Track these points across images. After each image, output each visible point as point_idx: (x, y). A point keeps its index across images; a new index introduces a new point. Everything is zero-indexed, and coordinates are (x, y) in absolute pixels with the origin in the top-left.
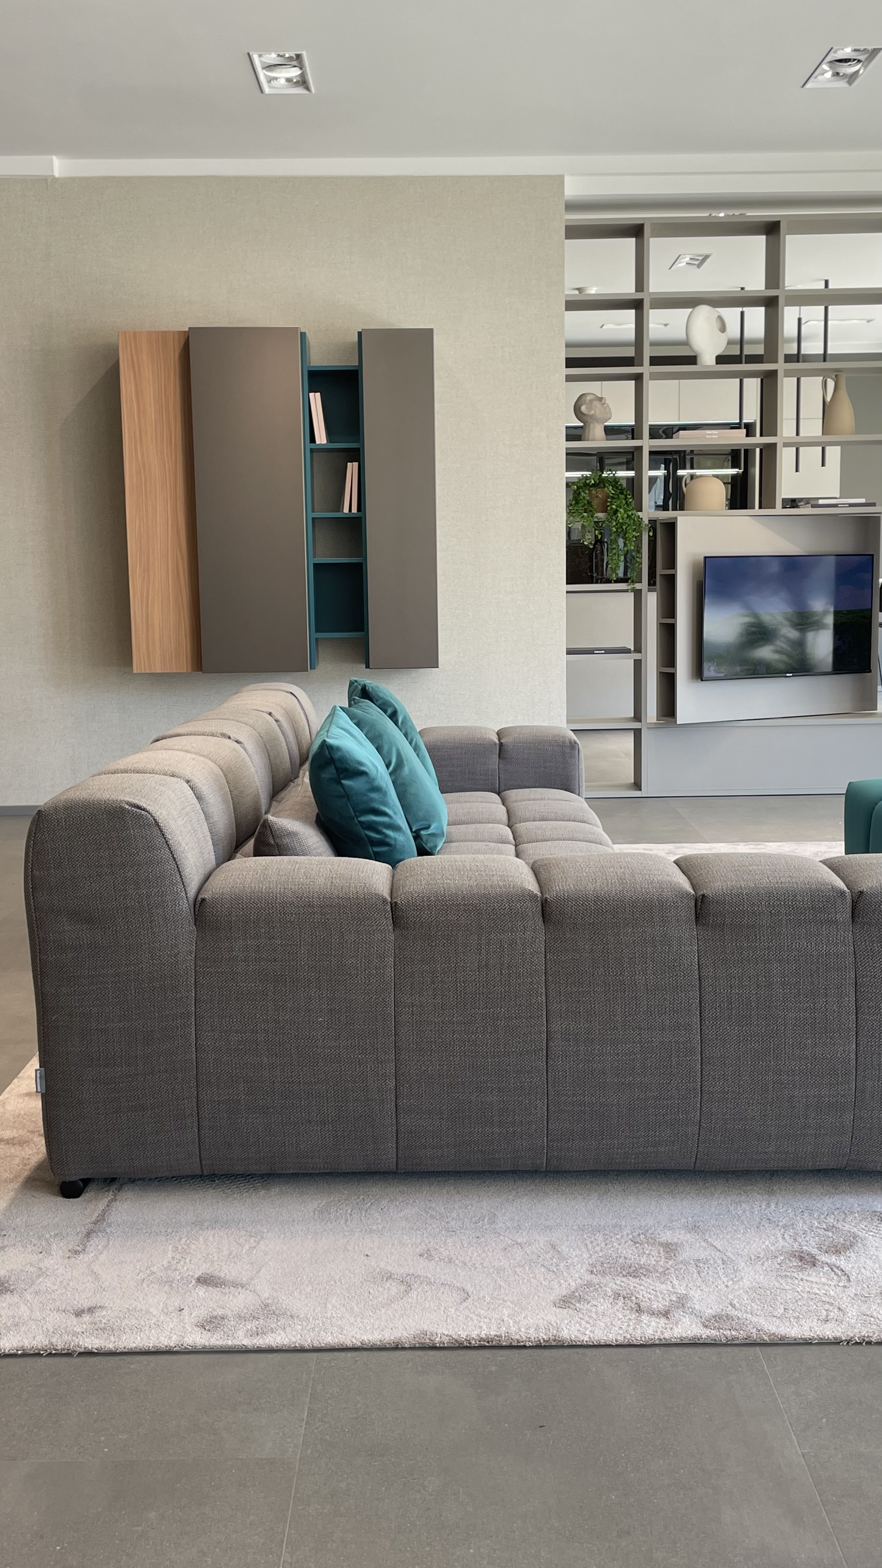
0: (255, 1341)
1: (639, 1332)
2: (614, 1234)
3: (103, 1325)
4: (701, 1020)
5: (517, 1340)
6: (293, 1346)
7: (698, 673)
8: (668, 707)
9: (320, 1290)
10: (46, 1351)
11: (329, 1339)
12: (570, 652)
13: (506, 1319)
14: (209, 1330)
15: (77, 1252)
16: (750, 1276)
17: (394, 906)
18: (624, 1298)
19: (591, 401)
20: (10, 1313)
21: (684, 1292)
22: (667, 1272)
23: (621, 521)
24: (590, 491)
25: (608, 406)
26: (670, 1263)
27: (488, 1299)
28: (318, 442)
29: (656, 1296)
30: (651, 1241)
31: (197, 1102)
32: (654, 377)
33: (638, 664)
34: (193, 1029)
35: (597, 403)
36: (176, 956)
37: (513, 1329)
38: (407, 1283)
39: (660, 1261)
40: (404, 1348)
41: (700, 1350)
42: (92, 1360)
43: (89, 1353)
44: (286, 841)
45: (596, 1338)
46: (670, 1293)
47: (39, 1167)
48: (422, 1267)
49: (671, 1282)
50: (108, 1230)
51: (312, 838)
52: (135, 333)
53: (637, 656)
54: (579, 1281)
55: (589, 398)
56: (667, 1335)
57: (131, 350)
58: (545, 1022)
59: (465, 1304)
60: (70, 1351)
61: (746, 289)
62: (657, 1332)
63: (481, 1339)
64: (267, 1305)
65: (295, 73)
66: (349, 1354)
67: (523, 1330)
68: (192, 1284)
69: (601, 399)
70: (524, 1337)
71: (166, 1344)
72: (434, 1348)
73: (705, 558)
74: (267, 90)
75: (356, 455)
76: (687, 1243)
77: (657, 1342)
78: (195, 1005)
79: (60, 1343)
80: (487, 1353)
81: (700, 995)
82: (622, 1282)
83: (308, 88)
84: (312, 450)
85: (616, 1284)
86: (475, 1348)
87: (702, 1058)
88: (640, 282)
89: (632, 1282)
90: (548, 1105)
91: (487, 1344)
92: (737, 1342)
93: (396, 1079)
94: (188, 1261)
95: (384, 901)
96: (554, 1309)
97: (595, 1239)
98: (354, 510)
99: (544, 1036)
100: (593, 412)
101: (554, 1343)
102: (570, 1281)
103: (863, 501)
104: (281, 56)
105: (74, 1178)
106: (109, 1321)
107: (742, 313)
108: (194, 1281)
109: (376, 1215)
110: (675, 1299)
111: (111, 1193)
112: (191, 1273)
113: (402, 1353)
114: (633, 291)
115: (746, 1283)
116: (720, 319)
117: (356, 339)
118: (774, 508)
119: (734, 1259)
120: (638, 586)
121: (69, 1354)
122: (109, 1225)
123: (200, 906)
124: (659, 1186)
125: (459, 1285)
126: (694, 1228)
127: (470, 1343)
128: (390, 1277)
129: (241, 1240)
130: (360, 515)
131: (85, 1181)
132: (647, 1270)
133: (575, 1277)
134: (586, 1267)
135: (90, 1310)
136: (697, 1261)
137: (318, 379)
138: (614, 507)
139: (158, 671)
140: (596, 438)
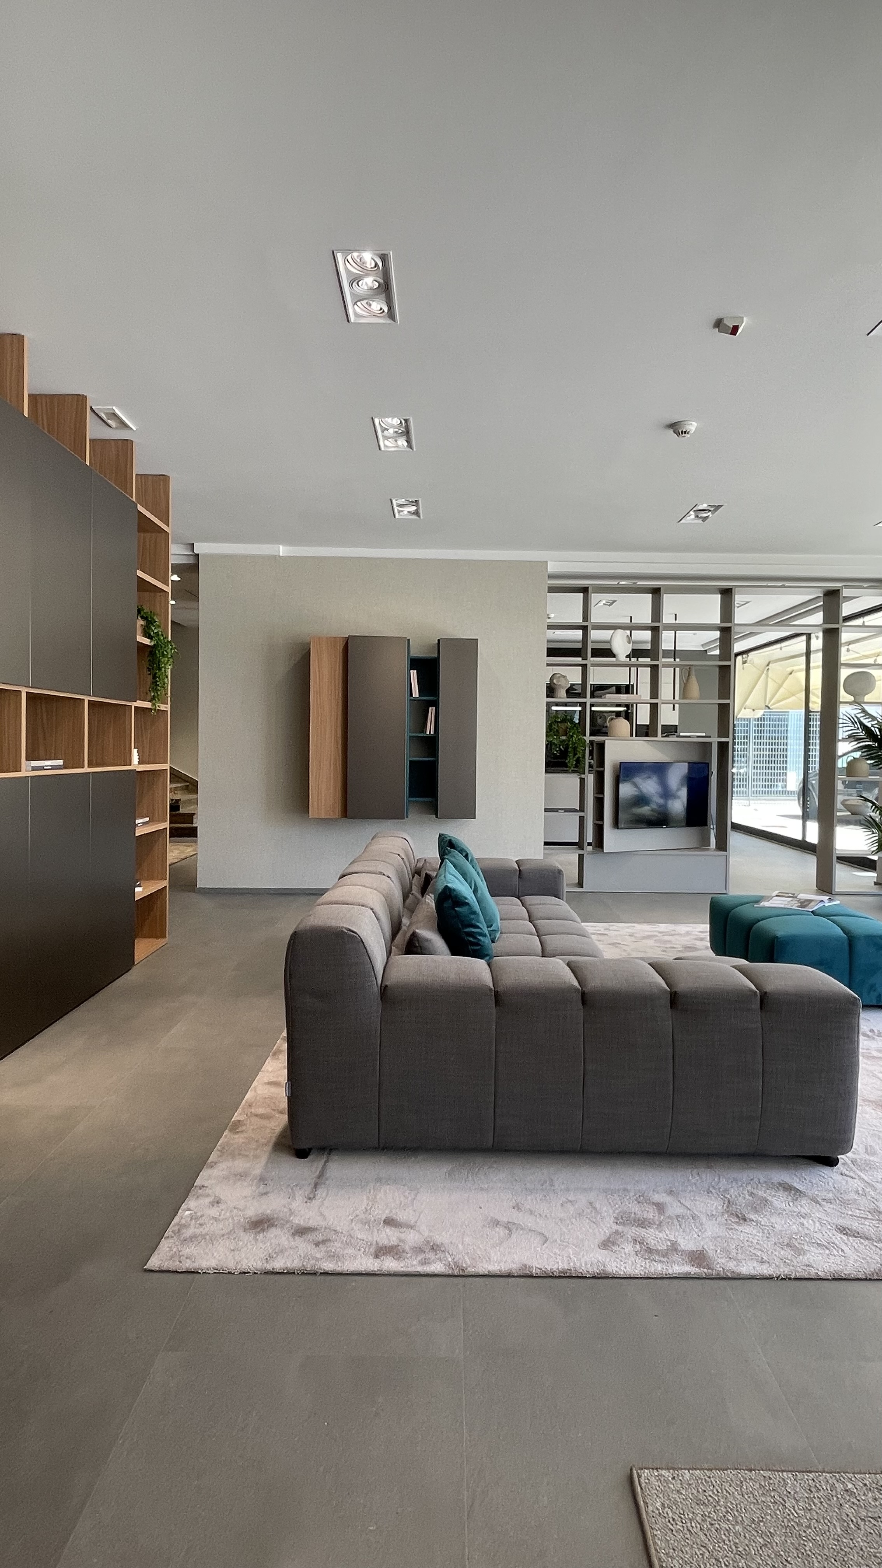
0: (425, 1268)
1: (653, 1267)
2: (625, 1195)
3: (332, 1254)
5: (581, 1272)
7: (616, 824)
8: (599, 842)
9: (457, 1232)
10: (301, 1271)
12: (546, 810)
13: (572, 1257)
14: (396, 1260)
15: (310, 1198)
16: (712, 1228)
17: (497, 993)
18: (639, 1243)
19: (559, 677)
20: (277, 1243)
21: (674, 1240)
22: (661, 1224)
23: (574, 741)
24: (558, 725)
25: (568, 680)
26: (662, 1217)
27: (558, 1241)
28: (414, 696)
29: (658, 1242)
30: (648, 1201)
31: (379, 1105)
32: (594, 665)
33: (582, 819)
35: (562, 678)
36: (370, 1019)
37: (578, 1265)
38: (509, 1227)
39: (656, 1216)
40: (514, 1277)
41: (691, 1282)
42: (328, 1278)
43: (326, 1273)
44: (426, 944)
45: (628, 1272)
46: (666, 1240)
47: (282, 1135)
48: (517, 1217)
49: (665, 1232)
50: (327, 1183)
51: (437, 941)
52: (319, 638)
53: (582, 814)
54: (610, 1230)
55: (558, 675)
56: (670, 1271)
57: (317, 646)
59: (545, 1245)
60: (315, 1272)
61: (642, 622)
62: (663, 1269)
63: (560, 1272)
64: (428, 1242)
65: (414, 508)
66: (481, 1280)
67: (583, 1265)
69: (565, 676)
70: (585, 1271)
71: (372, 1268)
72: (531, 1276)
73: (620, 762)
74: (397, 517)
75: (435, 704)
76: (669, 1203)
77: (665, 1276)
78: (380, 1048)
79: (308, 1265)
80: (564, 1281)
82: (636, 1231)
83: (419, 517)
84: (410, 701)
85: (633, 1232)
86: (556, 1277)
88: (586, 616)
89: (642, 1232)
91: (563, 1275)
92: (712, 1277)
93: (495, 1096)
94: (377, 1207)
95: (491, 990)
96: (599, 1250)
97: (614, 1199)
98: (432, 733)
99: (582, 1073)
100: (560, 683)
101: (603, 1275)
102: (605, 1229)
103: (704, 734)
104: (407, 500)
105: (305, 1147)
106: (335, 1250)
107: (639, 634)
108: (382, 1223)
109: (482, 1177)
110: (669, 1244)
111: (325, 1157)
112: (380, 1216)
113: (513, 1279)
114: (581, 620)
115: (710, 1233)
116: (628, 637)
117: (436, 643)
118: (657, 737)
119: (699, 1215)
120: (583, 776)
121: (315, 1274)
122: (327, 1179)
123: (384, 990)
124: (646, 1163)
125: (539, 1231)
126: (670, 1193)
127: (553, 1274)
128: (497, 1223)
129: (406, 1193)
130: (435, 736)
131: (310, 1149)
132: (650, 1223)
133: (608, 1226)
134: (612, 1219)
135: (324, 1242)
136: (678, 1217)
137: (415, 663)
138: (571, 734)
139: (323, 817)
140: (562, 697)
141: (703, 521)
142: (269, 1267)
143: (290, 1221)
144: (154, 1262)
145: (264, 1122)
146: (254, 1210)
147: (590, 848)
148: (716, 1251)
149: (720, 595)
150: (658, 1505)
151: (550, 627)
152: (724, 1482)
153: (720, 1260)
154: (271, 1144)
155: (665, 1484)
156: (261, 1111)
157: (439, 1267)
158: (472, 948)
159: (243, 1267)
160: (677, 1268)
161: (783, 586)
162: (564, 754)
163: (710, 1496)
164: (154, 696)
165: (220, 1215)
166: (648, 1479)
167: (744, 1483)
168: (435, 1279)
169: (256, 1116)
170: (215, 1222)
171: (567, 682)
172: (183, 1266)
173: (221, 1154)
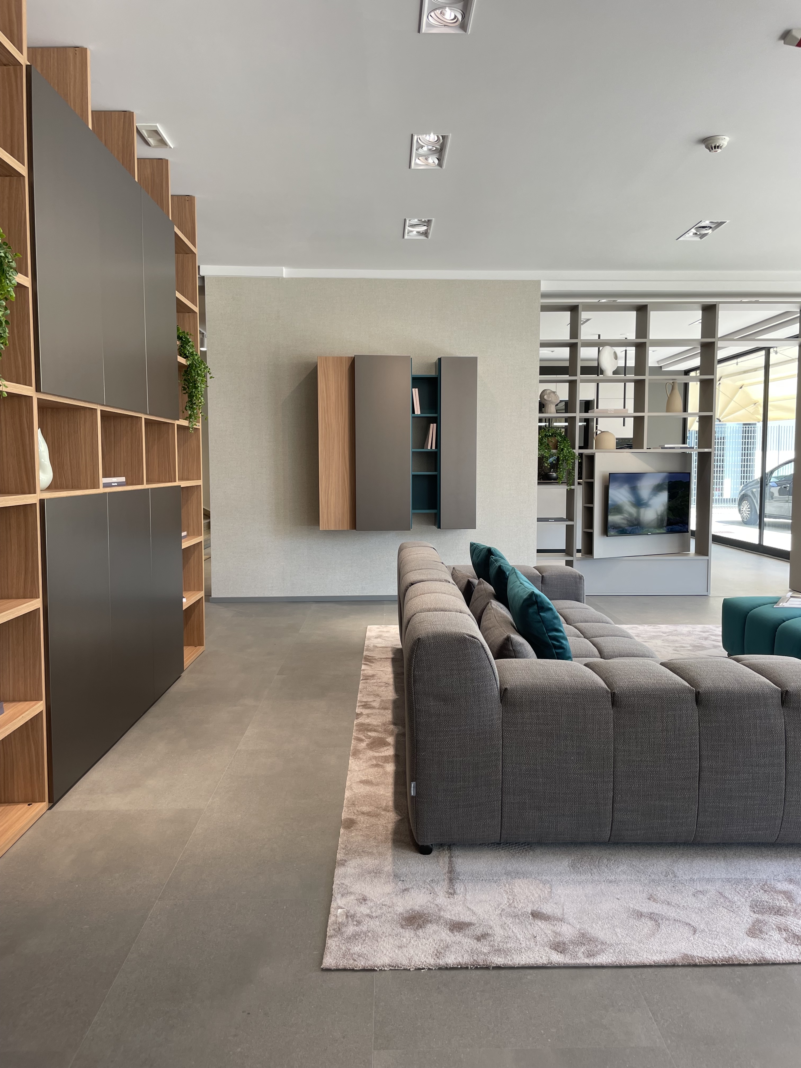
0: (592, 960)
2: (749, 884)
3: (497, 948)
4: (786, 761)
7: (605, 533)
8: (588, 549)
9: (606, 923)
10: (474, 966)
11: (634, 960)
12: (539, 520)
13: (727, 945)
14: (561, 952)
15: (451, 894)
17: (612, 694)
18: (784, 930)
19: (549, 393)
20: (438, 938)
23: (565, 454)
24: (548, 439)
25: (558, 396)
26: (794, 905)
27: (706, 930)
28: (416, 414)
30: (773, 890)
31: (501, 803)
32: (583, 381)
33: (570, 527)
35: (552, 394)
36: (492, 720)
37: (736, 953)
38: (654, 918)
39: (787, 904)
40: (678, 966)
42: (503, 972)
43: (498, 968)
48: (656, 908)
50: (460, 878)
51: (526, 646)
52: (326, 357)
53: (570, 523)
54: (751, 918)
55: (548, 392)
57: (324, 367)
58: (698, 761)
59: (696, 935)
60: (488, 966)
61: (628, 339)
63: (722, 960)
64: (583, 934)
65: (424, 229)
66: (650, 970)
69: (554, 392)
72: (695, 965)
73: (610, 474)
74: (406, 237)
75: (436, 420)
76: (794, 891)
78: (502, 748)
79: (480, 960)
82: (776, 918)
83: (427, 237)
84: (413, 417)
85: (773, 920)
86: (719, 966)
87: (785, 782)
88: (574, 333)
89: (782, 919)
90: (698, 807)
93: (613, 792)
94: (518, 900)
95: (607, 691)
96: (749, 937)
97: (741, 888)
98: (434, 448)
99: (698, 769)
100: (550, 399)
102: (746, 918)
104: (420, 220)
105: (426, 844)
106: (499, 944)
107: (626, 351)
108: (530, 916)
112: (525, 910)
114: (569, 338)
116: (615, 353)
117: (435, 360)
118: (643, 449)
120: (572, 487)
121: (487, 968)
122: (458, 874)
123: (504, 692)
125: (684, 920)
126: (791, 881)
128: (640, 915)
129: (540, 887)
130: (436, 450)
131: (433, 845)
132: (785, 911)
133: (747, 915)
134: (748, 909)
135: (483, 936)
137: (417, 381)
138: (562, 447)
139: (333, 529)
140: (552, 412)
141: (701, 238)
142: (442, 962)
143: (441, 917)
144: (329, 961)
145: (373, 820)
147: (579, 555)
149: (701, 312)
151: (544, 345)
156: (365, 809)
157: (604, 958)
158: (558, 651)
159: (416, 963)
161: (757, 302)
162: (555, 466)
164: (190, 415)
165: (372, 912)
168: (604, 971)
169: (363, 813)
170: (370, 919)
171: (556, 397)
172: (359, 965)
173: (347, 852)
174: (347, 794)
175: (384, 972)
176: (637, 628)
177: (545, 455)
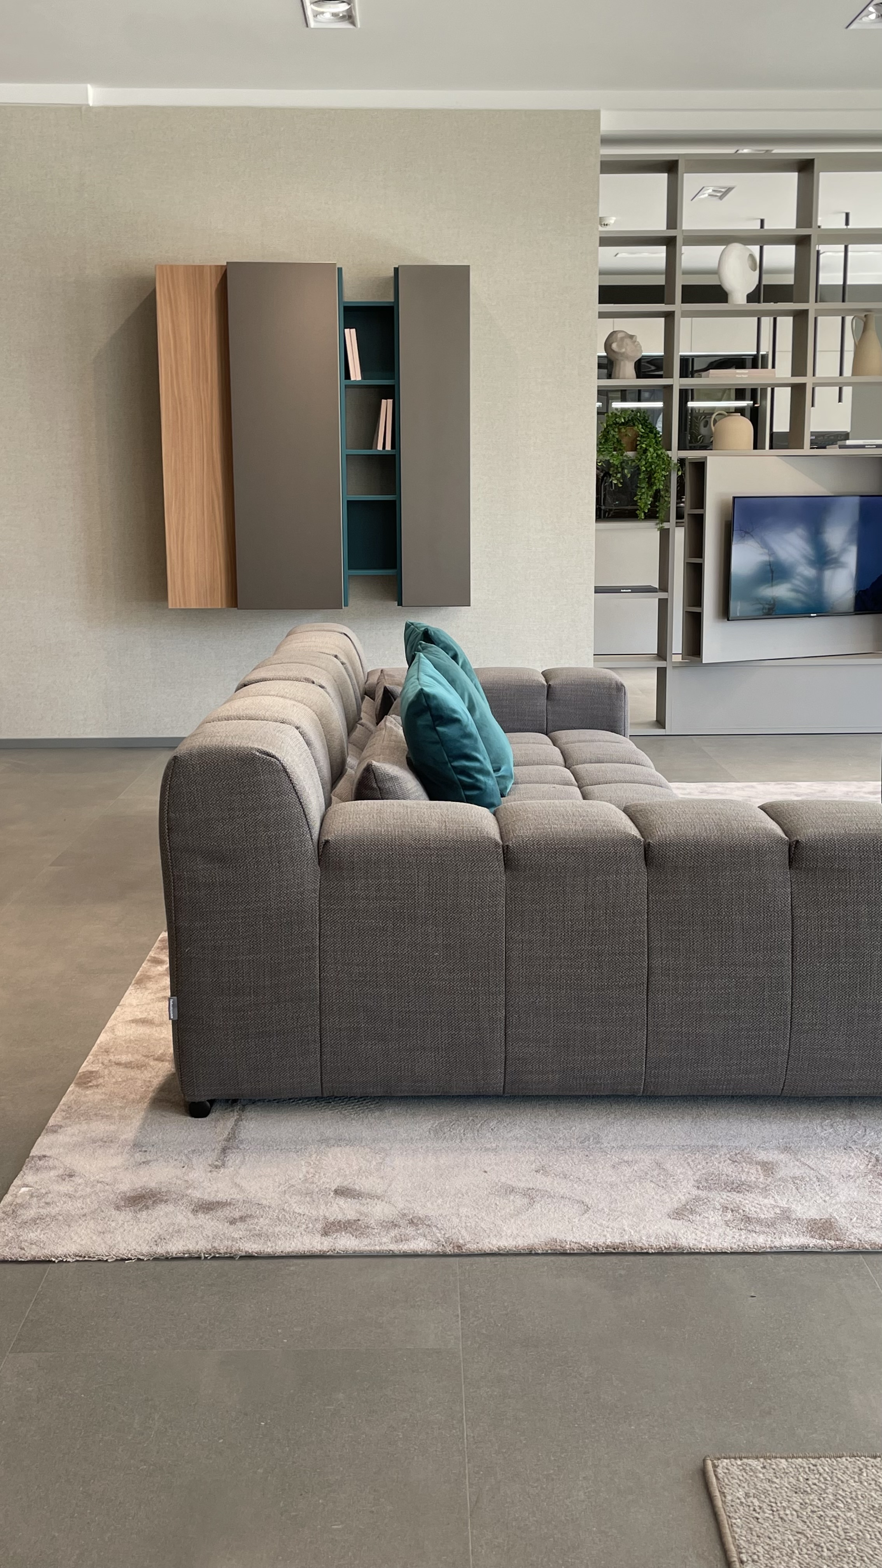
0: (401, 1246)
1: (751, 1240)
2: (713, 1153)
3: (257, 1232)
4: (793, 957)
5: (641, 1247)
6: (436, 1251)
7: (725, 612)
8: (694, 646)
9: (450, 1202)
10: (210, 1254)
12: (598, 590)
13: (627, 1229)
15: (217, 1167)
16: (847, 1192)
17: (506, 849)
18: (732, 1211)
19: (622, 339)
20: (169, 1221)
21: (786, 1206)
22: (767, 1188)
23: (650, 460)
24: (619, 430)
25: (639, 344)
26: (770, 1179)
27: (606, 1210)
28: (353, 378)
29: (761, 1209)
30: (748, 1160)
31: (320, 1029)
32: (685, 314)
33: (663, 604)
34: (318, 961)
35: (628, 341)
36: (302, 894)
37: (635, 1238)
38: (530, 1195)
39: (760, 1178)
40: (537, 1254)
41: (808, 1257)
42: (253, 1263)
43: (249, 1257)
44: (388, 785)
45: (713, 1246)
46: (774, 1207)
47: (164, 1089)
48: (542, 1182)
49: (773, 1197)
50: (241, 1147)
51: (409, 782)
52: (172, 267)
53: (663, 595)
54: (687, 1195)
55: (620, 335)
56: (777, 1244)
57: (169, 287)
58: (646, 958)
59: (586, 1215)
60: (232, 1255)
61: (779, 227)
62: (767, 1241)
63: (608, 1247)
64: (404, 1215)
65: (342, 8)
67: (644, 1238)
68: (331, 1195)
69: (631, 337)
70: (647, 1245)
71: (319, 1248)
72: (564, 1254)
73: (734, 498)
74: (312, 24)
75: (391, 392)
76: (781, 1162)
77: (769, 1250)
78: (319, 939)
79: (222, 1247)
80: (614, 1259)
81: (793, 934)
82: (728, 1196)
83: (353, 23)
84: (346, 386)
85: (722, 1198)
86: (602, 1254)
87: (792, 992)
88: (673, 219)
89: (737, 1197)
90: (647, 1035)
91: (614, 1251)
92: (842, 1250)
93: (506, 1010)
94: (322, 1174)
95: (497, 844)
96: (669, 1219)
97: (696, 1158)
98: (388, 447)
99: (645, 971)
100: (623, 350)
101: (674, 1251)
102: (680, 1195)
105: (203, 1099)
106: (262, 1228)
108: (332, 1194)
109: (488, 1135)
110: (778, 1212)
111: (236, 1114)
112: (327, 1186)
113: (536, 1258)
114: (664, 227)
115: (842, 1198)
116: (752, 257)
117: (392, 274)
118: (803, 448)
119: (828, 1176)
120: (666, 525)
121: (231, 1258)
122: (241, 1142)
123: (323, 847)
124: (747, 1110)
125: (577, 1198)
126: (786, 1149)
127: (598, 1250)
128: (512, 1190)
129: (368, 1157)
130: (394, 452)
131: (212, 1102)
132: (749, 1186)
133: (684, 1191)
134: (692, 1182)
135: (242, 1219)
136: (794, 1178)
137: (353, 315)
138: (644, 446)
139: (193, 607)
140: (626, 377)
142: (160, 1250)
143: (186, 1195)
145: (132, 1073)
146: (129, 1183)
147: (678, 659)
148: (851, 1219)
150: (741, 1494)
151: (607, 241)
152: (835, 1470)
153: (855, 1231)
154: (147, 1100)
155: (752, 1474)
156: (124, 1058)
157: (421, 1244)
158: (467, 790)
159: (120, 1252)
160: (789, 1241)
162: (631, 485)
163: (815, 1484)
165: (76, 1191)
166: (727, 1469)
167: (864, 1470)
168: (416, 1260)
169: (118, 1064)
170: (69, 1199)
171: (636, 346)
172: (27, 1254)
173: (68, 1115)
174: (104, 1038)
175: (65, 1264)
176: (752, 787)
177: (611, 461)
